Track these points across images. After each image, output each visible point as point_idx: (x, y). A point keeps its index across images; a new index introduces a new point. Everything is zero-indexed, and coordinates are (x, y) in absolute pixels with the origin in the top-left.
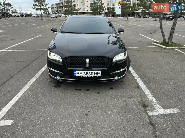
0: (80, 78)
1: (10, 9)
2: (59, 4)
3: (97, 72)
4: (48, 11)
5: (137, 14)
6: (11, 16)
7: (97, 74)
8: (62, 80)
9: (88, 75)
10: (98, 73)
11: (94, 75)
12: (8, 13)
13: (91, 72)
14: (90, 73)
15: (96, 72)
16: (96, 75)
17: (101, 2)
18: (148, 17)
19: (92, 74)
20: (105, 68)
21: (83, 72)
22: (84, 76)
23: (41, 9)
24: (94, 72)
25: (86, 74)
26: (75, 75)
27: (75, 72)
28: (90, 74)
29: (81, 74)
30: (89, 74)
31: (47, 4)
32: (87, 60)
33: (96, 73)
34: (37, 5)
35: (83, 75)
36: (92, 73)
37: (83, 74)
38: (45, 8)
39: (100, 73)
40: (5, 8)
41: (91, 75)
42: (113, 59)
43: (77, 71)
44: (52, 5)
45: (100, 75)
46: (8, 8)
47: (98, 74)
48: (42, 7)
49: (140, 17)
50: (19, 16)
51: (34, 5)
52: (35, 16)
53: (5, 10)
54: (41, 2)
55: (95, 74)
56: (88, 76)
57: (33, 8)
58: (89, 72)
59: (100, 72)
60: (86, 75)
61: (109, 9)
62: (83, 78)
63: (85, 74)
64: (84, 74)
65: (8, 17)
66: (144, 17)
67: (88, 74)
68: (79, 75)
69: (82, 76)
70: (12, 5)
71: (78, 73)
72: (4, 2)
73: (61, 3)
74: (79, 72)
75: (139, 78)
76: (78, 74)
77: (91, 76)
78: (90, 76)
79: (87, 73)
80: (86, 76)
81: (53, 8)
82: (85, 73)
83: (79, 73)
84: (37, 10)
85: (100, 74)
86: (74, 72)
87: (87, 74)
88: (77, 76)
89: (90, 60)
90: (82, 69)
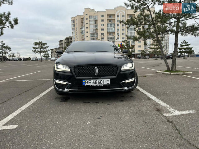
0: (89, 87)
1: (8, 52)
2: (59, 48)
4: (47, 54)
5: (137, 56)
6: (8, 59)
8: (70, 91)
9: (97, 84)
10: (108, 81)
11: (103, 84)
12: (6, 57)
14: (99, 81)
15: (105, 80)
16: (105, 84)
18: (148, 58)
20: (114, 77)
21: (92, 80)
22: (93, 85)
23: (40, 52)
24: (103, 80)
25: (95, 82)
26: (83, 84)
28: (99, 83)
29: (90, 83)
30: (98, 82)
31: (47, 47)
34: (37, 48)
35: (92, 84)
36: (101, 81)
38: (45, 50)
39: (109, 81)
40: (3, 51)
41: (100, 84)
42: (121, 67)
43: (85, 80)
44: (52, 50)
46: (6, 51)
47: (108, 83)
48: (42, 50)
49: (141, 58)
50: (16, 60)
51: (34, 48)
52: (34, 59)
53: (2, 53)
54: (42, 45)
55: (104, 82)
56: (97, 85)
57: (33, 51)
58: (98, 80)
59: (109, 80)
60: (95, 84)
62: (93, 87)
63: (94, 83)
64: (93, 82)
65: (5, 61)
66: (144, 58)
68: (88, 84)
69: (91, 85)
70: (11, 49)
71: (86, 82)
72: (3, 45)
73: (61, 47)
74: (88, 80)
76: (87, 83)
78: (99, 85)
80: (95, 85)
81: (53, 52)
82: (94, 82)
83: (87, 82)
84: (37, 52)
85: (109, 83)
86: (82, 81)
87: (96, 83)
88: (85, 85)
89: (99, 68)
90: (91, 78)
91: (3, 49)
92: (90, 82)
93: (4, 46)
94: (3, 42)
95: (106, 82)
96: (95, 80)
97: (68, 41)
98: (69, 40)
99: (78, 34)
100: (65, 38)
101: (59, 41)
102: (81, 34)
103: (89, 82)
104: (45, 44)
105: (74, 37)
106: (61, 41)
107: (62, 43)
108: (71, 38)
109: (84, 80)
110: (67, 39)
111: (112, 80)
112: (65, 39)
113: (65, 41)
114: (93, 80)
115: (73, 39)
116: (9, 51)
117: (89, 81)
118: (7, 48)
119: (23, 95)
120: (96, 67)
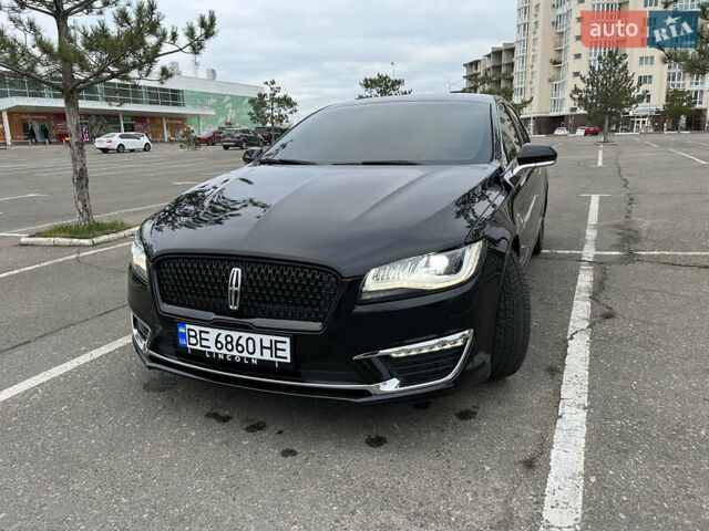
0: (198, 357)
1: (289, 115)
3: (274, 338)
7: (273, 348)
9: (234, 353)
10: (279, 346)
11: (257, 355)
13: (246, 335)
14: (242, 342)
15: (267, 340)
16: (267, 356)
17: (621, 70)
19: (251, 350)
20: (317, 326)
21: (213, 332)
22: (217, 354)
24: (257, 337)
25: (224, 343)
28: (240, 348)
29: (204, 343)
30: (238, 345)
32: (236, 273)
33: (266, 343)
35: (214, 349)
36: (250, 342)
37: (210, 339)
39: (287, 346)
40: (275, 114)
41: (245, 354)
43: (188, 326)
45: (288, 361)
46: (283, 112)
47: (279, 353)
51: (362, 99)
54: (387, 87)
55: (262, 347)
56: (233, 357)
58: (235, 335)
59: (287, 340)
60: (224, 351)
61: (674, 97)
62: (214, 361)
63: (219, 345)
64: (217, 342)
67: (234, 343)
68: (198, 347)
69: (209, 353)
70: (296, 104)
71: (192, 333)
72: (274, 94)
74: (197, 329)
76: (193, 341)
77: (248, 359)
78: (242, 358)
79: (229, 339)
80: (225, 355)
82: (222, 339)
83: (195, 337)
85: (287, 354)
86: (177, 330)
87: (229, 347)
88: (189, 346)
89: (248, 275)
90: (213, 316)
91: (275, 105)
92: (204, 335)
93: (277, 96)
94: (273, 83)
95: (271, 348)
96: (224, 333)
97: (498, 64)
98: (505, 59)
99: (539, 31)
100: (490, 51)
101: (466, 65)
102: (552, 31)
103: (201, 339)
104: (399, 82)
105: (525, 43)
106: (475, 64)
107: (474, 71)
108: (511, 51)
109: (183, 324)
110: (497, 54)
111: (297, 340)
112: (489, 56)
113: (489, 65)
114: (216, 331)
115: (518, 53)
116: (291, 113)
117: (200, 332)
118: (287, 102)
119: (111, 315)
120: (236, 269)
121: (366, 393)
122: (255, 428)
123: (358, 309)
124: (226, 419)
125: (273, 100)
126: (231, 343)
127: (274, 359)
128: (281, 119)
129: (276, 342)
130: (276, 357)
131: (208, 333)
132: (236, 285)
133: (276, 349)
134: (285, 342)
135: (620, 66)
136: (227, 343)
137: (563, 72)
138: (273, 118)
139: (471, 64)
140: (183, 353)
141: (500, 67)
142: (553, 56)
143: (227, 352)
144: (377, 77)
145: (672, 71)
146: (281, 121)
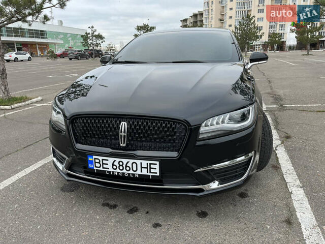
0: (101, 174)
3: (149, 162)
7: (149, 168)
9: (124, 171)
10: (152, 166)
11: (139, 172)
13: (131, 161)
15: (145, 163)
16: (145, 172)
17: (252, 23)
19: (135, 169)
20: (175, 154)
21: (111, 160)
22: (113, 172)
24: (138, 162)
25: (118, 165)
26: (91, 166)
27: (90, 159)
28: (128, 168)
29: (105, 166)
30: (126, 166)
32: (124, 125)
33: (144, 165)
35: (111, 170)
36: (134, 165)
37: (110, 164)
39: (157, 167)
40: (94, 43)
41: (131, 172)
43: (94, 157)
45: (158, 174)
46: (98, 42)
47: (152, 170)
51: (136, 36)
55: (142, 167)
56: (123, 173)
58: (125, 161)
59: (158, 163)
60: (118, 170)
61: (272, 36)
62: (111, 176)
63: (115, 167)
64: (113, 165)
67: (124, 166)
68: (101, 169)
69: (108, 172)
71: (97, 161)
72: (93, 33)
74: (101, 158)
75: (302, 191)
76: (98, 165)
77: (133, 174)
78: (129, 174)
79: (121, 163)
80: (118, 173)
82: (116, 163)
83: (99, 163)
85: (157, 171)
86: (88, 159)
87: (121, 168)
88: (95, 168)
89: (131, 126)
90: (110, 150)
91: (94, 38)
92: (104, 162)
93: (95, 34)
94: (93, 27)
95: (147, 168)
96: (118, 160)
97: (196, 20)
98: (199, 18)
99: (214, 5)
100: (192, 15)
101: (181, 21)
102: (219, 6)
103: (103, 164)
104: (154, 28)
105: (207, 11)
106: (185, 20)
107: (185, 24)
108: (202, 14)
109: (91, 156)
110: (195, 16)
111: (164, 163)
112: (192, 17)
113: (192, 21)
114: (113, 159)
115: (204, 16)
116: (102, 42)
117: (103, 160)
118: (100, 37)
119: (31, 148)
120: (124, 123)
121: (201, 190)
122: (132, 211)
123: (198, 143)
124: (114, 207)
125: (93, 36)
126: (122, 165)
127: (149, 174)
128: (97, 45)
129: (150, 164)
130: (150, 172)
131: (108, 160)
132: (124, 132)
133: (151, 168)
134: (156, 164)
135: (252, 21)
136: (120, 165)
137: (224, 25)
138: (93, 45)
139: (184, 20)
140: (91, 172)
141: (197, 22)
142: (220, 17)
143: (120, 171)
144: (143, 25)
145: (271, 24)
146: (97, 46)
